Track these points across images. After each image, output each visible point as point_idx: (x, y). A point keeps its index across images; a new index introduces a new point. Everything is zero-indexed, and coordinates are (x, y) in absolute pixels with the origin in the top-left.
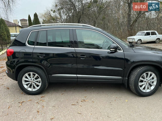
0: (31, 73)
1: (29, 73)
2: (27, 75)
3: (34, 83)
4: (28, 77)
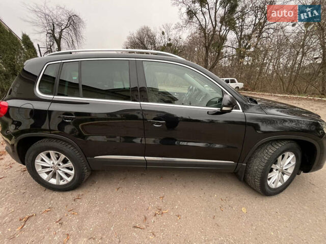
0: (52, 152)
1: (47, 151)
2: (42, 156)
3: (60, 170)
4: (46, 159)
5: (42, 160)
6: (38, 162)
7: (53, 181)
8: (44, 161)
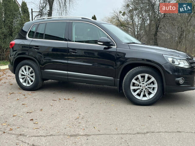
0: (27, 67)
1: (25, 66)
2: (23, 68)
3: (29, 77)
4: (24, 71)
5: (23, 71)
6: (20, 72)
7: (24, 84)
8: (23, 72)
